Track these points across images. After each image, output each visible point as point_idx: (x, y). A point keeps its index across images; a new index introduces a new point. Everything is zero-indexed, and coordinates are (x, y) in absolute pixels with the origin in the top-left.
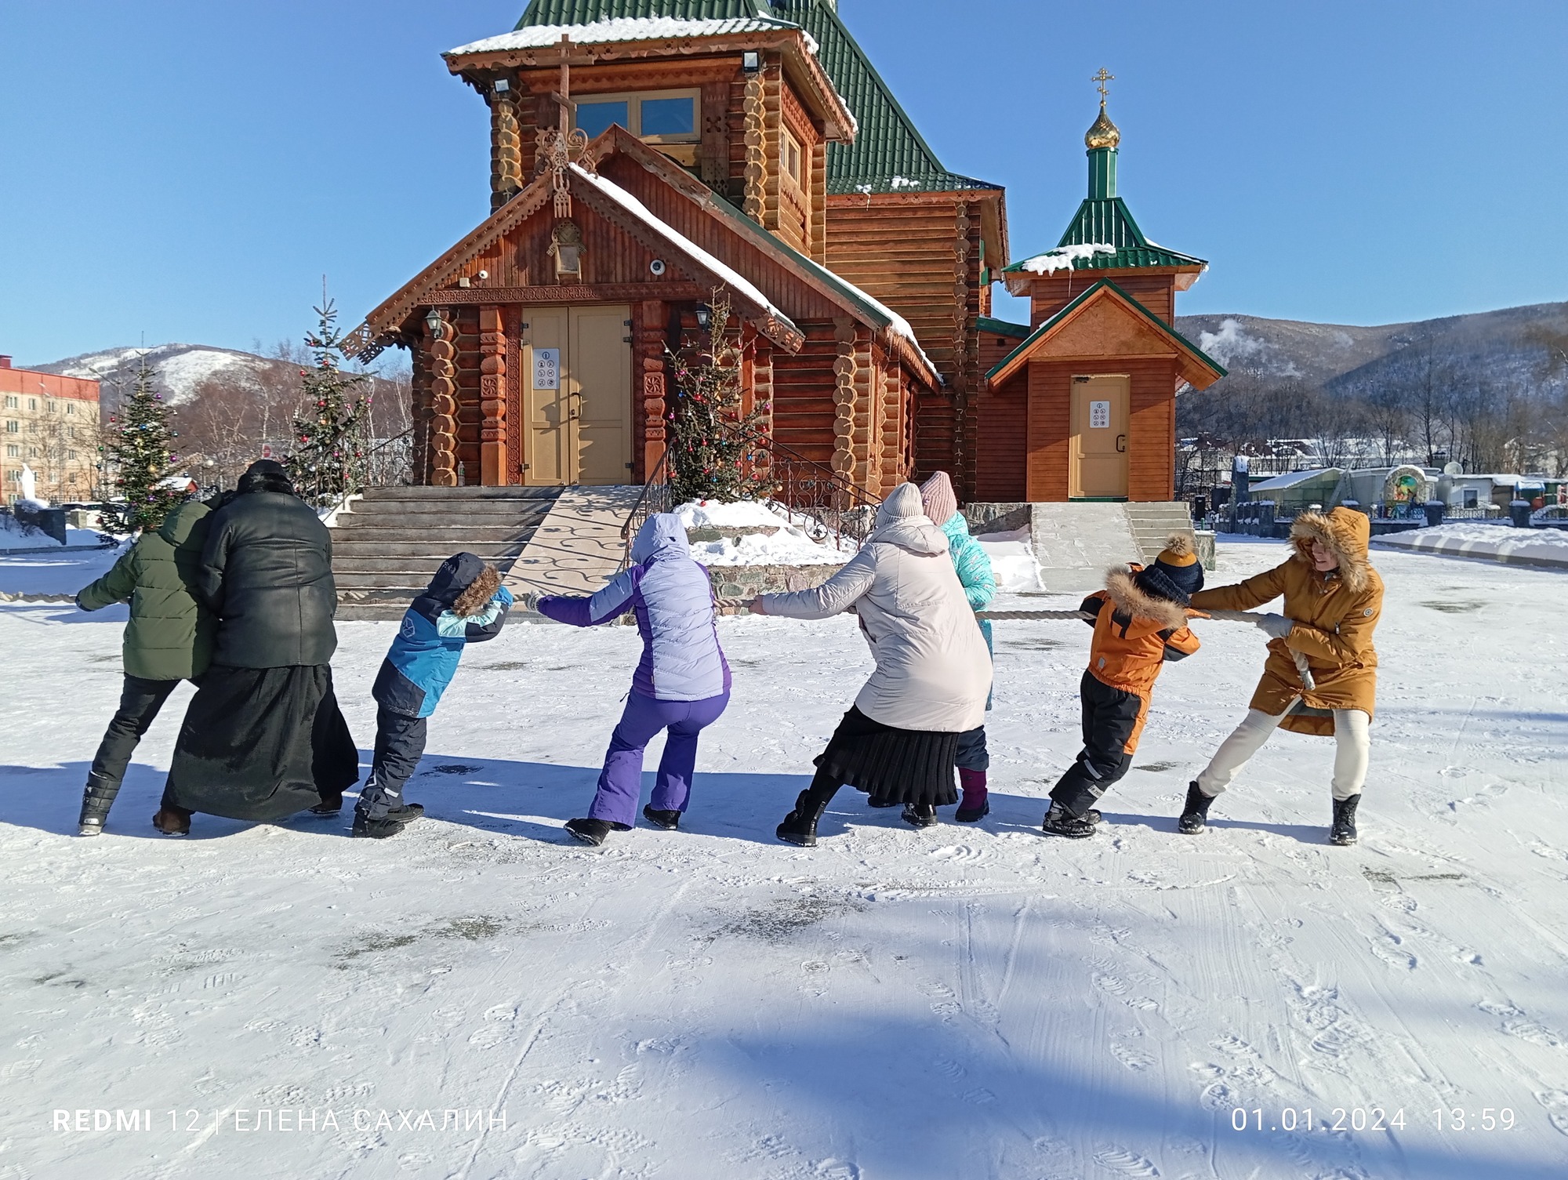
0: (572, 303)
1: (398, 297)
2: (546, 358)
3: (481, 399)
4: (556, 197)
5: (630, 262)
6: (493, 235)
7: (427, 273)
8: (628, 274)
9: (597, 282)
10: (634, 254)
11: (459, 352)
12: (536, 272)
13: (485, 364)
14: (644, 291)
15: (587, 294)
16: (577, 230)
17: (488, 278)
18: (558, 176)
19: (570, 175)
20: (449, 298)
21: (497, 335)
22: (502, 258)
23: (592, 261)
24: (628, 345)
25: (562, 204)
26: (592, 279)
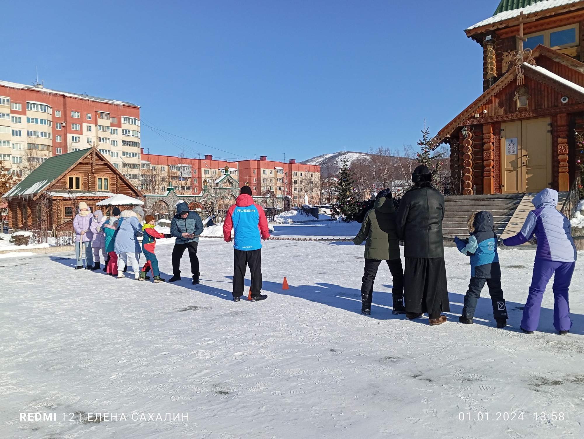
0: (524, 119)
1: (450, 124)
2: (511, 142)
3: (483, 161)
4: (518, 77)
5: (551, 100)
6: (490, 96)
7: (462, 114)
8: (550, 104)
9: (535, 109)
10: (553, 96)
11: (474, 143)
12: (508, 108)
13: (485, 147)
14: (558, 110)
15: (532, 114)
16: (527, 89)
17: (487, 113)
18: (518, 69)
19: (524, 67)
20: (470, 122)
21: (490, 135)
22: (493, 104)
23: (533, 100)
24: (550, 134)
25: (520, 79)
26: (533, 108)
